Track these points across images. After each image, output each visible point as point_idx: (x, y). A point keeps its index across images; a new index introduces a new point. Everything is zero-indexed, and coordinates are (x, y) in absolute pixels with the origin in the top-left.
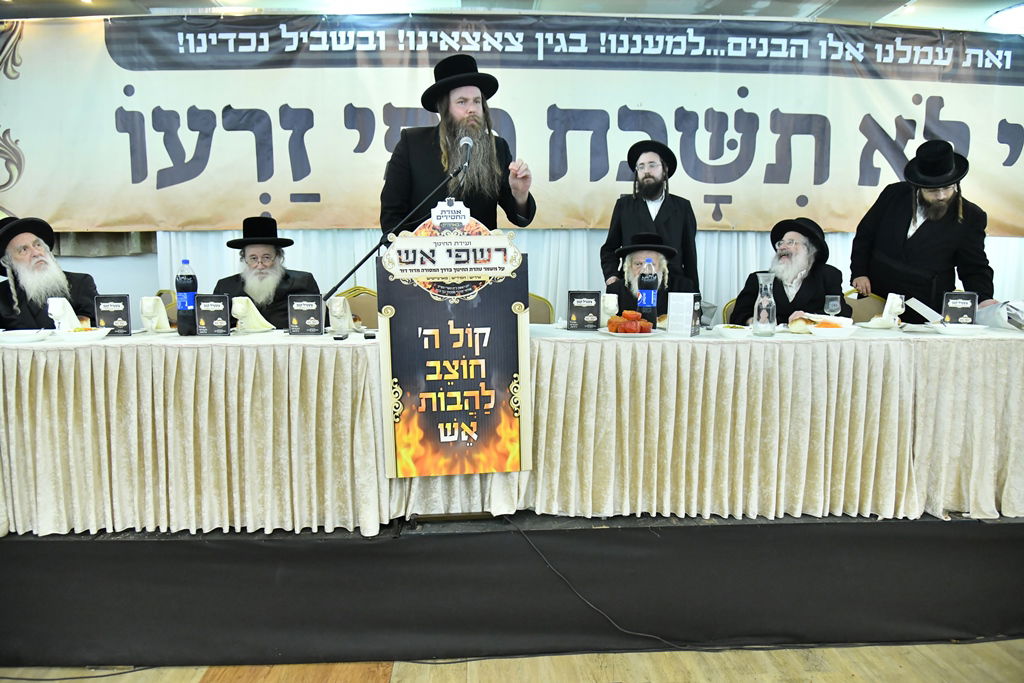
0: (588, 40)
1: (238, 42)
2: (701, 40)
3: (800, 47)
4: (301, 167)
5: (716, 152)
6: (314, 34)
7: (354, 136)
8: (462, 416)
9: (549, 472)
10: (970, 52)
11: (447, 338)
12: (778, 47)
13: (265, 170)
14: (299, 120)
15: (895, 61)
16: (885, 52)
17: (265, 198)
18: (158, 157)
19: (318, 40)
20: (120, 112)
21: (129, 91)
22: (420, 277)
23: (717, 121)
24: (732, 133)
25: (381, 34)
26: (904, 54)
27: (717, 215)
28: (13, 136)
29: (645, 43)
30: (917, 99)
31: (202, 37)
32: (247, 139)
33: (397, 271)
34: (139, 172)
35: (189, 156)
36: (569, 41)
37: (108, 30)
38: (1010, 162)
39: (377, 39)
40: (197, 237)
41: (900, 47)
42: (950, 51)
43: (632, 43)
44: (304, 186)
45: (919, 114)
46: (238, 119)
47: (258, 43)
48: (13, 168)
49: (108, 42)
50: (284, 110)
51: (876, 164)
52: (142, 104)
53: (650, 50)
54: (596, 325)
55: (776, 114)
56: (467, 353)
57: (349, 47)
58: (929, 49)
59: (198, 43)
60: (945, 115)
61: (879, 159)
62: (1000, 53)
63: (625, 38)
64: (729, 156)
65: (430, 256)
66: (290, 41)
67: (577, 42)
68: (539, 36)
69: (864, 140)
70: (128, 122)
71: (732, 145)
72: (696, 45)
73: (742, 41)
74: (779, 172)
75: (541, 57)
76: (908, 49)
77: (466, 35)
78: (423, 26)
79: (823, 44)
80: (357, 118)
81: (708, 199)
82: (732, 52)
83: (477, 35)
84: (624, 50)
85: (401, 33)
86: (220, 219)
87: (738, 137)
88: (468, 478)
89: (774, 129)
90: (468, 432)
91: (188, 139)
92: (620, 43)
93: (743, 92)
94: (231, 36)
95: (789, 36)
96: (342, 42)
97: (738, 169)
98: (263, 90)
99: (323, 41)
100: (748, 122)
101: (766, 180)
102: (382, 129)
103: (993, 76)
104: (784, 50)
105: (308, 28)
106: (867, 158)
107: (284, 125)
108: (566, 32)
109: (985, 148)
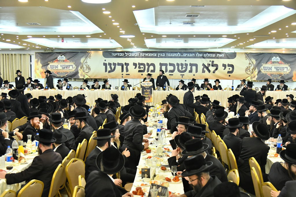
0: (165, 54)
1: (120, 54)
2: (180, 54)
3: (193, 55)
4: (127, 71)
5: (182, 68)
6: (129, 54)
7: (134, 67)
8: (147, 97)
9: (155, 102)
10: (218, 55)
11: (146, 91)
12: (190, 55)
13: (122, 71)
14: (127, 65)
15: (207, 56)
16: (205, 55)
17: (122, 74)
18: (109, 69)
19: (130, 54)
20: (104, 63)
21: (105, 60)
22: (144, 85)
23: (182, 65)
24: (184, 66)
25: (138, 54)
26: (208, 55)
27: (182, 77)
28: (90, 66)
29: (172, 55)
30: (210, 61)
31: (115, 54)
32: (120, 67)
33: (142, 85)
34: (106, 71)
35: (113, 69)
36: (162, 55)
37: (103, 53)
38: (224, 69)
39: (137, 54)
40: (113, 80)
41: (207, 54)
42: (215, 55)
43: (171, 55)
44: (127, 73)
45: (211, 63)
46: (119, 64)
47: (122, 54)
48: (89, 70)
49: (103, 54)
50: (125, 63)
51: (205, 70)
52: (107, 62)
54: (160, 90)
55: (190, 64)
56: (148, 92)
57: (134, 55)
58: (212, 54)
59: (114, 55)
60: (214, 63)
61: (205, 69)
62: (222, 55)
63: (170, 54)
64: (184, 69)
65: (145, 84)
66: (126, 54)
67: (163, 55)
68: (158, 54)
69: (203, 67)
70: (105, 64)
71: (184, 68)
72: (179, 55)
73: (185, 54)
74: (191, 71)
75: (159, 56)
76: (209, 54)
77: (149, 54)
78: (143, 53)
79: (196, 54)
80: (135, 64)
81: (181, 75)
82: (184, 56)
83: (150, 54)
85: (141, 54)
86: (116, 77)
87: (185, 67)
88: (148, 103)
89: (190, 66)
90: (148, 99)
91: (113, 67)
92: (169, 55)
93: (186, 61)
94: (119, 54)
95: (192, 53)
96: (133, 55)
97: (185, 71)
98: (123, 61)
99: (131, 55)
100: (186, 65)
101: (189, 72)
102: (138, 66)
103: (221, 58)
104: (191, 55)
105: (129, 53)
106: (203, 69)
107: (125, 65)
108: (162, 53)
109: (221, 68)
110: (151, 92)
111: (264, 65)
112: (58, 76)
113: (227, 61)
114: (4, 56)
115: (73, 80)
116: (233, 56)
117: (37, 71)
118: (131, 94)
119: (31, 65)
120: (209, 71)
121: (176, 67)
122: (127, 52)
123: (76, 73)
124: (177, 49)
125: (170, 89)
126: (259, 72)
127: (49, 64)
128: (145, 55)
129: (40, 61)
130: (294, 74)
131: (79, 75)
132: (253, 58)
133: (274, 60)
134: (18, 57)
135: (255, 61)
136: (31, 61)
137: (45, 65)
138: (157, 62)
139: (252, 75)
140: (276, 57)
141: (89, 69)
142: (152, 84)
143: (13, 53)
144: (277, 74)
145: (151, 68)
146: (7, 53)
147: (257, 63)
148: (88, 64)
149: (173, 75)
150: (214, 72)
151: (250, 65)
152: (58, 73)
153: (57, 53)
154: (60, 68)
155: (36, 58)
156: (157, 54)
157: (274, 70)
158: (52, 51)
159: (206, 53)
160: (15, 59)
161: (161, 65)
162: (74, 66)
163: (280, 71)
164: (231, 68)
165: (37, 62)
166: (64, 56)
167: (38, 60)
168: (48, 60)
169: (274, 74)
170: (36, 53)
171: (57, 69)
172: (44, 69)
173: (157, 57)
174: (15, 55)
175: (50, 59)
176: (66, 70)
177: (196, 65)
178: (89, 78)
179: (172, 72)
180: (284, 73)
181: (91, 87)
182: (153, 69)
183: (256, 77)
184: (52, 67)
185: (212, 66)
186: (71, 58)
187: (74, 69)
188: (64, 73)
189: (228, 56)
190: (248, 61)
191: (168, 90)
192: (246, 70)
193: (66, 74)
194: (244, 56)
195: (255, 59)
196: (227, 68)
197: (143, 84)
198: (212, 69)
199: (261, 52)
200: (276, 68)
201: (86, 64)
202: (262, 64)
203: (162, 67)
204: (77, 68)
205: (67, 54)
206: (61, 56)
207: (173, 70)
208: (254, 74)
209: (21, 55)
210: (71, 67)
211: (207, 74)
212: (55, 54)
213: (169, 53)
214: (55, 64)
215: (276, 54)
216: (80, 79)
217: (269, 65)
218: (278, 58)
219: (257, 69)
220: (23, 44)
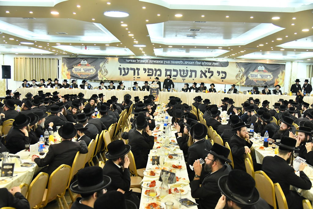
0: (170, 62)
1: (132, 61)
3: (193, 63)
4: (138, 74)
5: (184, 74)
7: (144, 71)
10: (213, 63)
11: (154, 91)
13: (134, 74)
14: (138, 69)
15: (204, 64)
17: (134, 78)
18: (123, 73)
21: (120, 65)
23: (184, 71)
24: (185, 72)
25: (148, 61)
27: (184, 81)
28: (107, 70)
30: (207, 68)
32: (133, 71)
34: (121, 74)
35: (126, 73)
36: (168, 62)
38: (218, 75)
40: (127, 82)
42: (211, 63)
44: (138, 76)
45: (207, 70)
46: (131, 69)
47: (134, 61)
49: (118, 60)
50: (137, 68)
52: (122, 67)
53: (176, 63)
54: (165, 91)
55: (190, 70)
56: (155, 93)
58: (208, 63)
59: (128, 61)
60: (210, 70)
61: (203, 75)
62: (217, 63)
64: (185, 75)
65: (153, 86)
66: (138, 61)
69: (201, 73)
70: (120, 69)
71: (185, 73)
72: (182, 62)
74: (191, 76)
75: (165, 63)
76: (206, 63)
77: (157, 61)
78: (152, 60)
79: (196, 62)
80: (145, 69)
81: (183, 79)
82: (186, 63)
84: (174, 63)
85: (150, 61)
86: (129, 80)
87: (186, 72)
89: (190, 72)
91: (126, 71)
93: (187, 68)
95: (192, 61)
96: (143, 61)
97: (186, 76)
98: (135, 66)
99: (141, 61)
100: (187, 71)
101: (189, 77)
102: (147, 71)
103: (216, 66)
104: (191, 63)
105: (140, 60)
106: (201, 75)
107: (137, 70)
108: (167, 61)
109: (215, 74)
110: (158, 93)
111: (252, 73)
112: (81, 78)
113: (221, 69)
114: (37, 59)
115: (93, 81)
116: (226, 64)
117: (64, 73)
118: (141, 94)
119: (58, 68)
120: (206, 77)
121: (179, 72)
122: (138, 59)
123: (96, 75)
124: (180, 57)
125: (173, 91)
126: (247, 78)
127: (73, 67)
128: (153, 62)
129: (66, 64)
130: (275, 81)
131: (99, 77)
132: (242, 66)
133: (260, 69)
134: (48, 61)
135: (244, 69)
136: (58, 65)
137: (70, 68)
138: (163, 68)
139: (241, 81)
140: (261, 67)
141: (107, 72)
142: (159, 86)
143: (44, 57)
144: (261, 81)
145: (158, 73)
146: (39, 57)
147: (246, 71)
148: (106, 68)
149: (176, 79)
150: (210, 78)
151: (240, 73)
152: (81, 75)
153: (80, 58)
154: (82, 71)
155: (63, 62)
156: (163, 62)
157: (259, 77)
158: (76, 56)
159: (203, 61)
160: (46, 62)
161: (166, 70)
162: (94, 69)
163: (264, 78)
164: (224, 75)
165: (64, 65)
166: (86, 61)
167: (65, 64)
168: (73, 64)
169: (259, 81)
170: (63, 58)
171: (80, 71)
172: (70, 72)
173: (163, 64)
174: (45, 59)
175: (74, 63)
176: (87, 73)
177: (195, 72)
178: (107, 80)
179: (175, 77)
180: (267, 80)
181: (108, 87)
182: (159, 74)
183: (245, 82)
184: (76, 70)
185: (209, 72)
186: (91, 63)
187: (94, 72)
188: (86, 75)
189: (222, 64)
190: (238, 69)
191: (172, 92)
192: (237, 76)
193: (88, 76)
194: (235, 65)
195: (244, 67)
196: (221, 74)
197: (151, 86)
198: (208, 75)
199: (250, 62)
200: (262, 76)
201: (104, 68)
202: (250, 72)
203: (168, 72)
204: (97, 71)
205: (89, 60)
206: (84, 61)
207: (176, 75)
208: (243, 80)
209: (50, 59)
210: (92, 71)
211: (204, 79)
212: (78, 59)
213: (173, 61)
214: (78, 67)
215: (261, 64)
216: (99, 80)
217: (255, 73)
218: (263, 67)
219: (245, 76)
220: (53, 50)
